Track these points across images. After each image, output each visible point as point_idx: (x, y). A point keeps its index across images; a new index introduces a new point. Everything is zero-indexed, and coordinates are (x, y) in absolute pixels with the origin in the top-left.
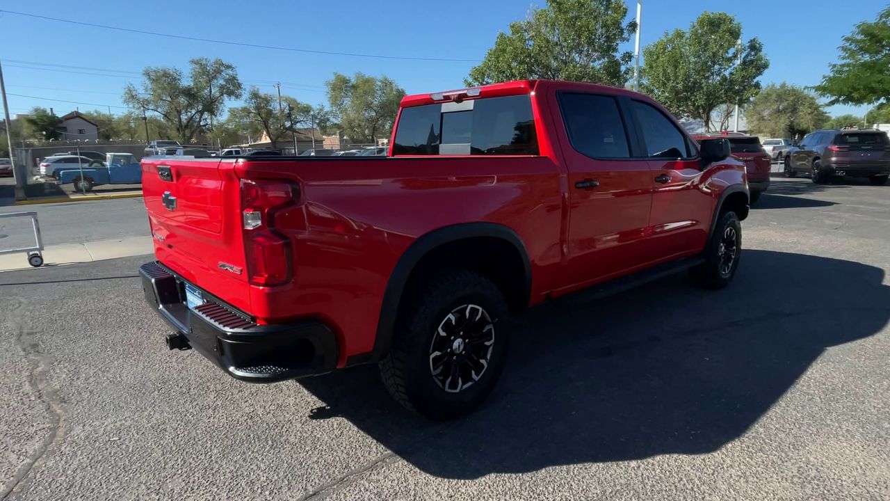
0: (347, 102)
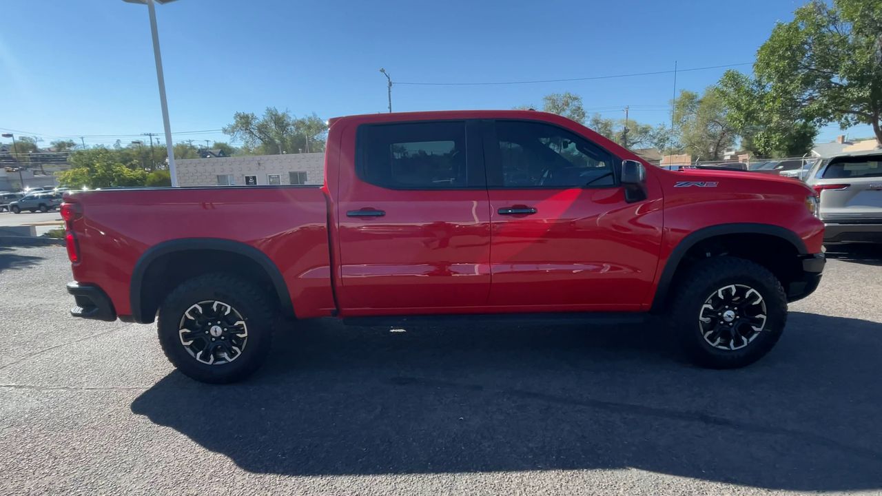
0: (693, 118)
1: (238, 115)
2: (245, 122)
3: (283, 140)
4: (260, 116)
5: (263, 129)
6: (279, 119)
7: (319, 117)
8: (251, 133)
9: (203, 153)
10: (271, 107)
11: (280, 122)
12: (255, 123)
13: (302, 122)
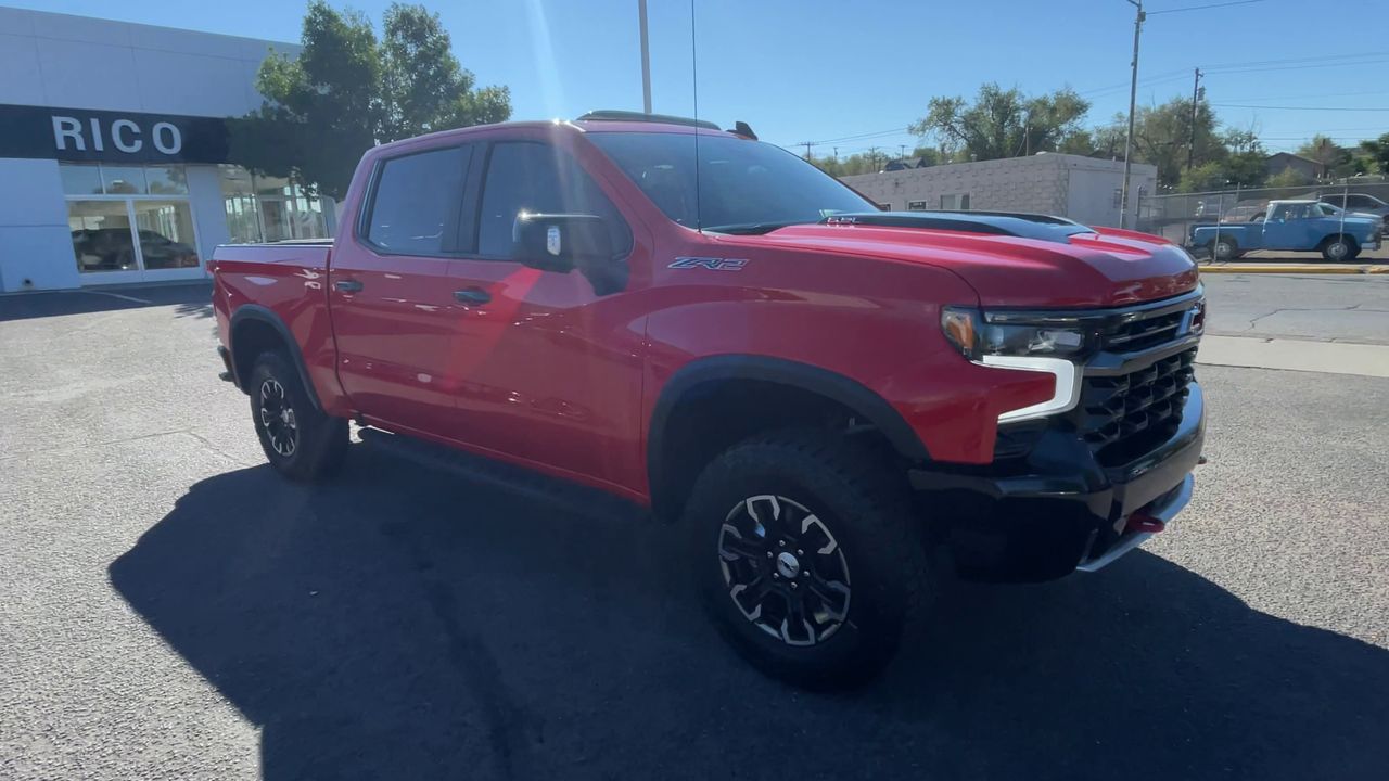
1: (935, 102)
2: (944, 112)
3: (1000, 136)
4: (971, 100)
5: (971, 121)
6: (1001, 101)
7: (1073, 90)
8: (952, 129)
9: (893, 165)
10: (990, 82)
11: (1002, 107)
12: (961, 112)
13: (1043, 103)
